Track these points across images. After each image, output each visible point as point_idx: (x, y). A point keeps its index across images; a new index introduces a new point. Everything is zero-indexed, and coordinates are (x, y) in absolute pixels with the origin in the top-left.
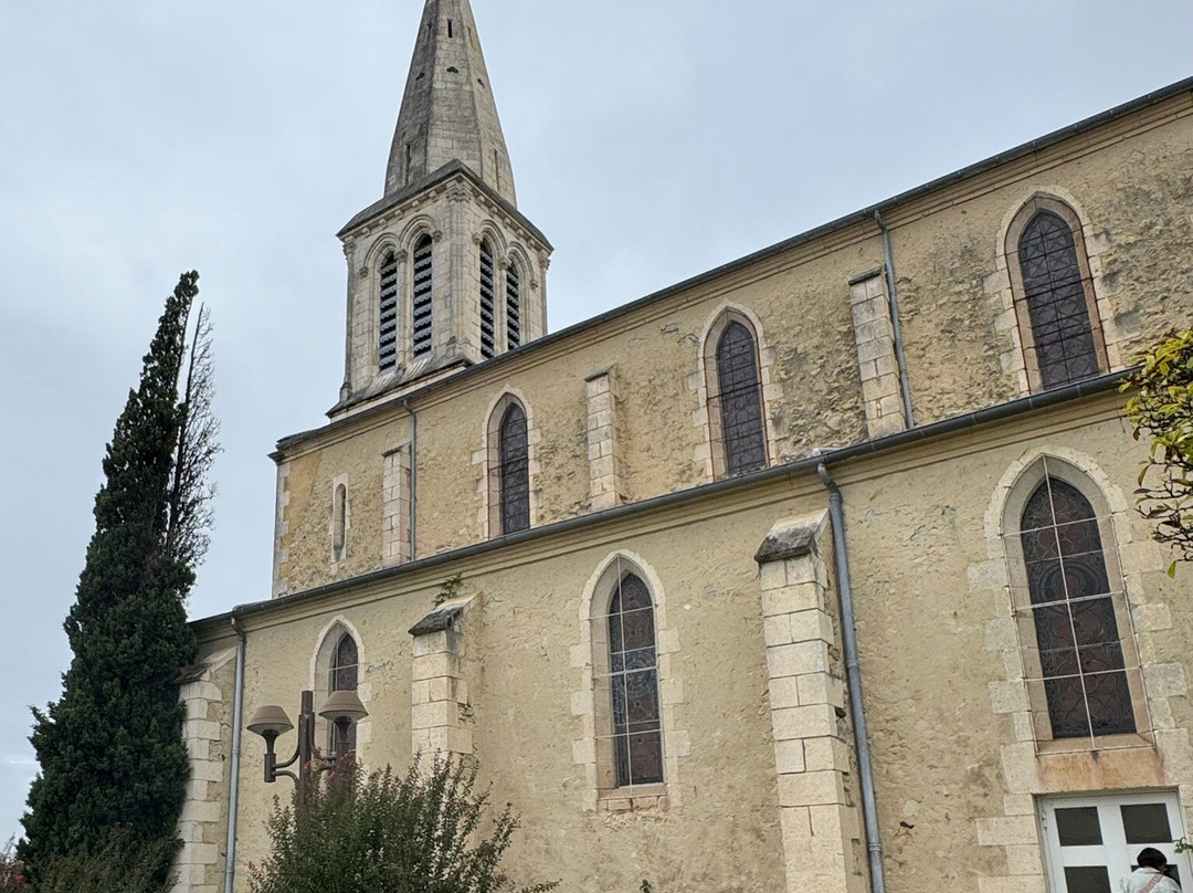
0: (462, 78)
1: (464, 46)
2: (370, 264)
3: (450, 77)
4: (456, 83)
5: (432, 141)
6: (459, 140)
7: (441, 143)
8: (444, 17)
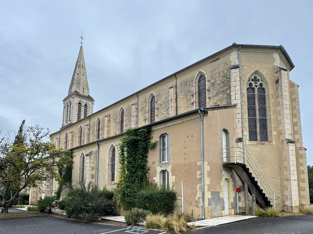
0: (79, 75)
1: (80, 69)
2: (66, 106)
3: (77, 75)
4: (78, 76)
5: (73, 87)
6: (77, 87)
7: (74, 87)
8: (78, 64)
